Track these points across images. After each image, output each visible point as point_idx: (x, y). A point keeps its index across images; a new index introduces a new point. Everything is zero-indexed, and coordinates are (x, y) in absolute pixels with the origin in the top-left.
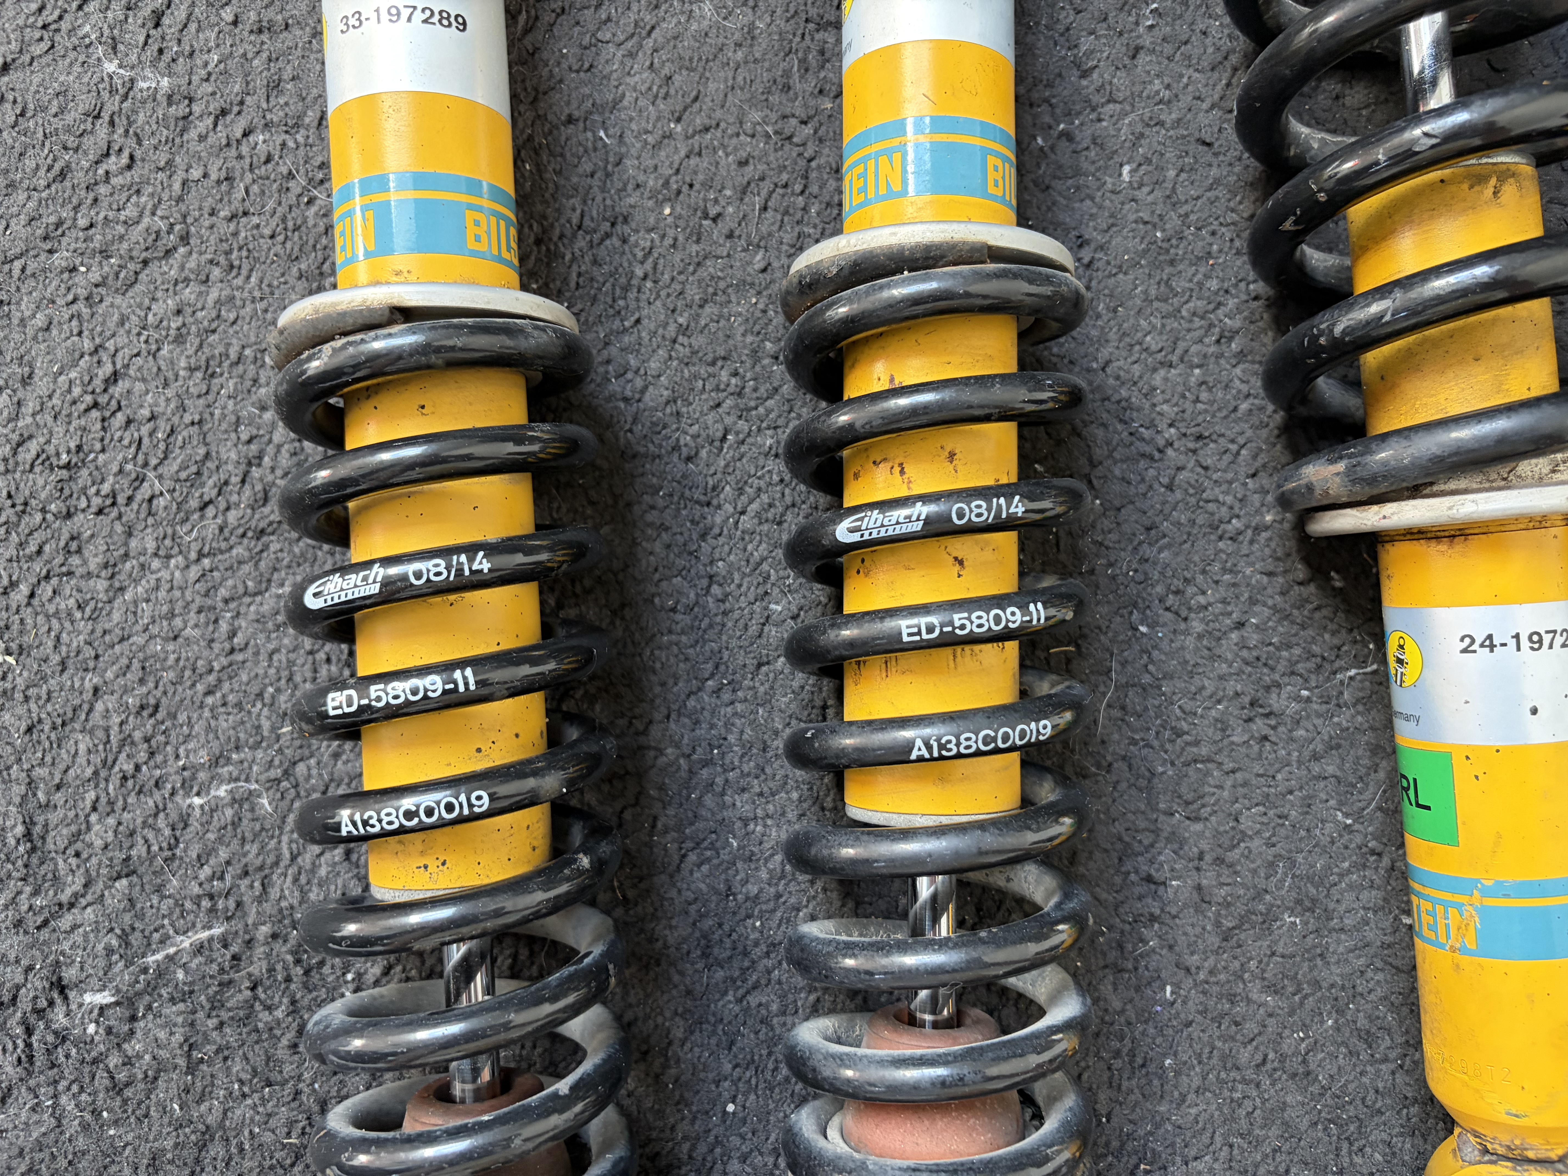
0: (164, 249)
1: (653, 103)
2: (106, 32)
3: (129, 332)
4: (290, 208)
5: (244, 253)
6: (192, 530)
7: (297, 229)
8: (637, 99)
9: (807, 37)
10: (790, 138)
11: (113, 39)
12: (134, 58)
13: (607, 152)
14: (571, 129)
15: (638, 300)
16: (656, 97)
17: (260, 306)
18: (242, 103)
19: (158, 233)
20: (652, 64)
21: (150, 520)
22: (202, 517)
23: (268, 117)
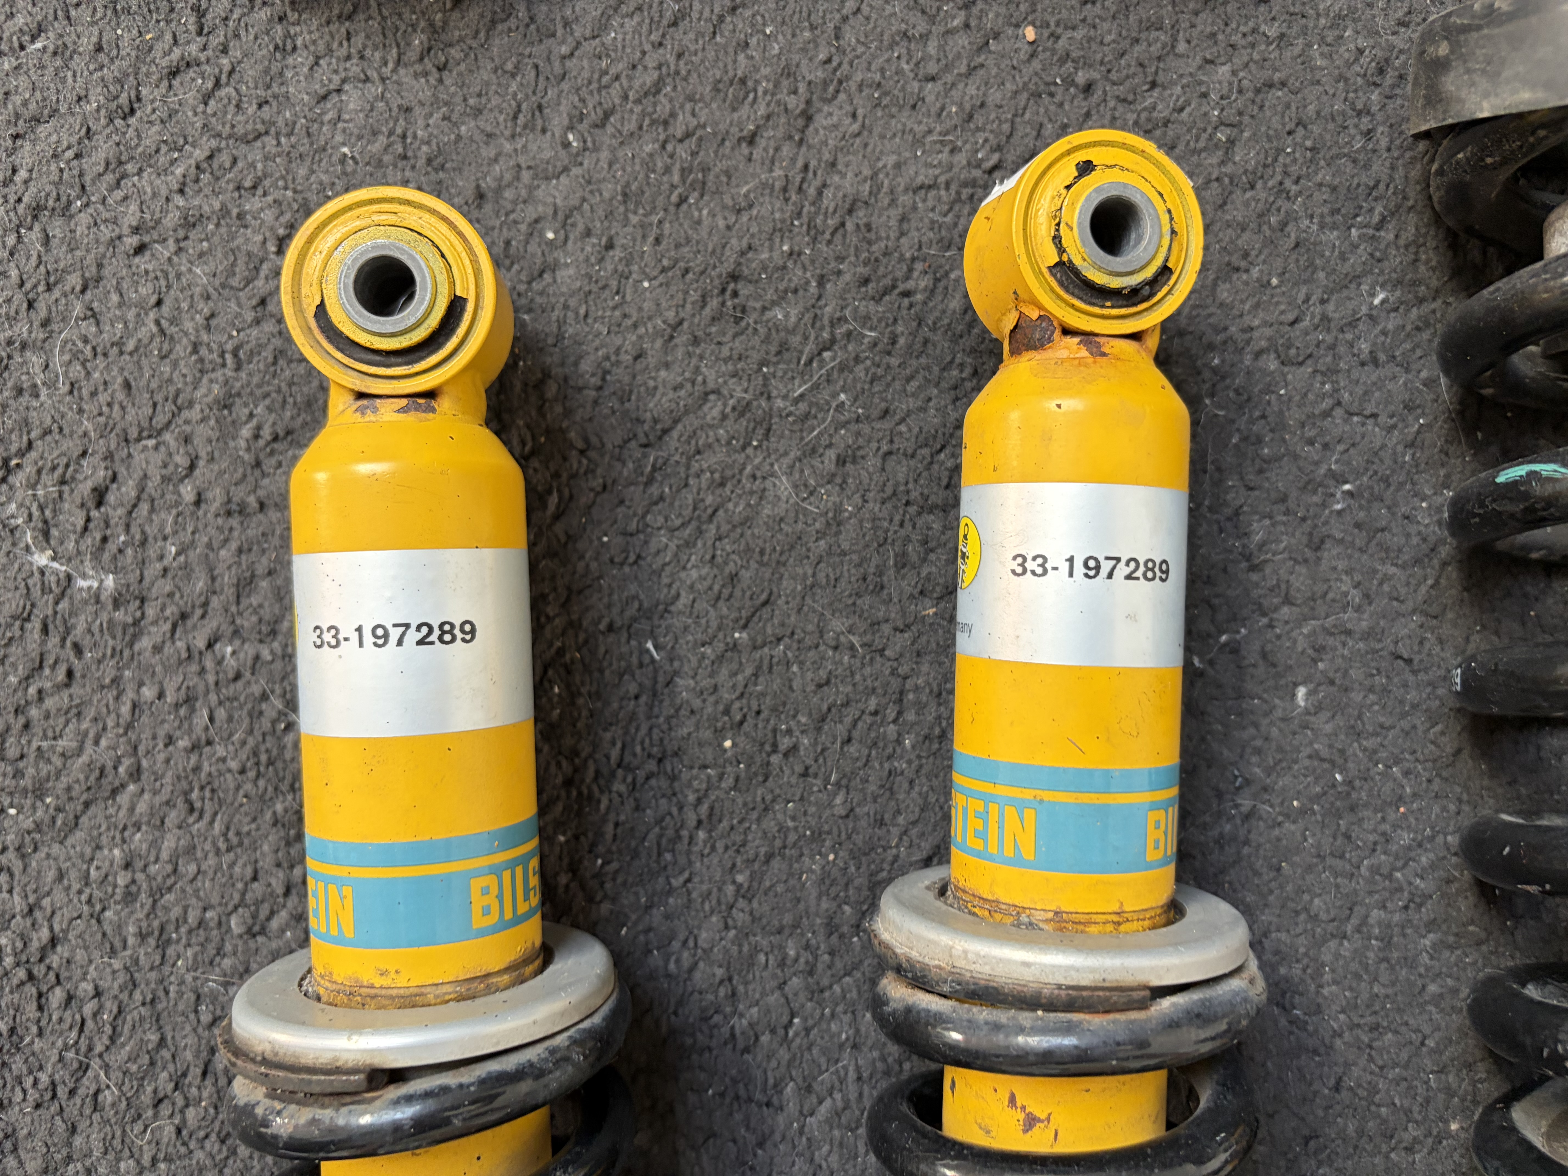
0: (110, 788)
1: (714, 606)
2: (36, 513)
3: (69, 888)
4: (264, 735)
5: (207, 794)
6: (145, 1131)
7: (270, 763)
8: (694, 601)
9: (908, 526)
10: (881, 652)
11: (45, 522)
12: (71, 545)
13: (656, 671)
14: (611, 638)
15: (689, 853)
16: (718, 598)
17: (227, 859)
18: (205, 604)
19: (102, 770)
20: (713, 557)
21: (96, 1117)
22: (156, 1116)
23: (238, 621)
